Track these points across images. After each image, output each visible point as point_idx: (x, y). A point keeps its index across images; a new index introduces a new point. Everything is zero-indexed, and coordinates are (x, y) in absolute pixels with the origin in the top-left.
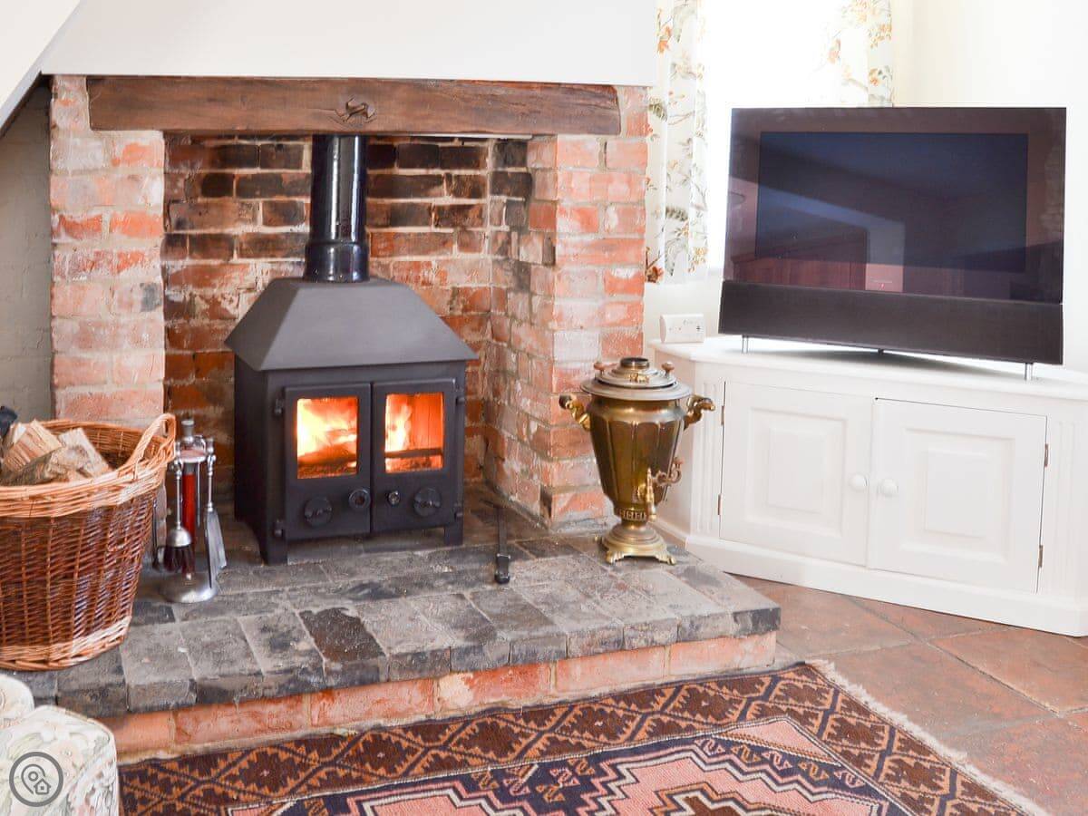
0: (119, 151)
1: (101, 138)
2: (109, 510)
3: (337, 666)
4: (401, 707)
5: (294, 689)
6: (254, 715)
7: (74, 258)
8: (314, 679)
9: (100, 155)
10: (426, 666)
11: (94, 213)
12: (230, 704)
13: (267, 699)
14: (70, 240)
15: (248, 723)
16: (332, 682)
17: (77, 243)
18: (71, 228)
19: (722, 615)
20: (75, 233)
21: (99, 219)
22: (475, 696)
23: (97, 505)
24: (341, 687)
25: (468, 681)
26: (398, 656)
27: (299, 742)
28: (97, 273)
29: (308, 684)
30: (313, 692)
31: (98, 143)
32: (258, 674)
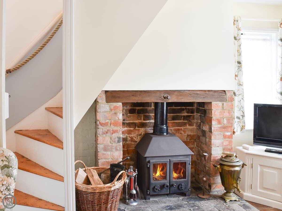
0: (112, 107)
1: (108, 104)
7: (102, 131)
9: (108, 108)
11: (107, 121)
14: (101, 127)
17: (103, 128)
18: (102, 124)
20: (103, 126)
21: (108, 122)
28: (107, 135)
31: (108, 106)
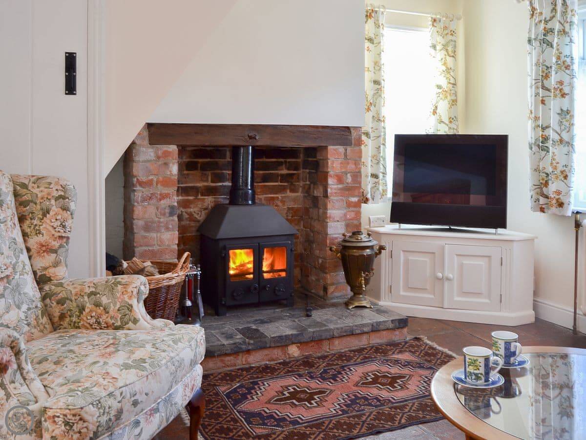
0: (160, 153)
1: (153, 148)
2: (169, 287)
3: (252, 342)
4: (274, 357)
5: (236, 351)
6: (222, 361)
7: (142, 195)
8: (243, 347)
9: (152, 154)
10: (283, 342)
11: (151, 178)
12: (214, 356)
13: (226, 355)
14: (141, 189)
15: (220, 364)
16: (250, 347)
17: (144, 190)
18: (141, 184)
19: (388, 321)
20: (143, 185)
21: (152, 180)
22: (301, 352)
23: (165, 284)
24: (253, 350)
25: (298, 347)
26: (273, 338)
27: (239, 369)
28: (151, 202)
29: (241, 348)
30: (243, 352)
31: (152, 150)
32: (224, 345)
